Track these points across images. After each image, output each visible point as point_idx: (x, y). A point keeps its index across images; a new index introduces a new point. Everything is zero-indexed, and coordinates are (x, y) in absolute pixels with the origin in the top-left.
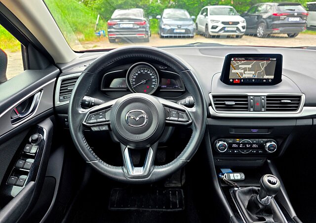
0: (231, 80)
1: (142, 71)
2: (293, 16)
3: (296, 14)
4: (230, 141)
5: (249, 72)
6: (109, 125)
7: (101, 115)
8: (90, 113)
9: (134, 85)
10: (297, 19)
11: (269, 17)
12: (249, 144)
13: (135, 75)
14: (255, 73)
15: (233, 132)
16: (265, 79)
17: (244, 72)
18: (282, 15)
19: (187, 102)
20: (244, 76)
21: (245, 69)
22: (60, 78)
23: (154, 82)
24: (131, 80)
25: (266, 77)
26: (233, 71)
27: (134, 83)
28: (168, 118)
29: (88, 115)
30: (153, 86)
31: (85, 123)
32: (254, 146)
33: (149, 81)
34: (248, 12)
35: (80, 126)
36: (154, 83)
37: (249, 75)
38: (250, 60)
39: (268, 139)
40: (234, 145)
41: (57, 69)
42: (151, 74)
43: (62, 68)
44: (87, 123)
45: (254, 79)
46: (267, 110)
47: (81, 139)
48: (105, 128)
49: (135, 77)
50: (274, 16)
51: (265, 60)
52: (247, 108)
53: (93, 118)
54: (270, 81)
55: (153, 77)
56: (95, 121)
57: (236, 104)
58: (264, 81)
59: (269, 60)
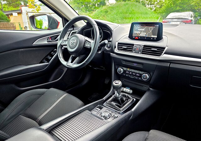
0: (134, 37)
4: (125, 69)
5: (143, 33)
8: (64, 41)
12: (135, 73)
14: (147, 34)
15: (124, 63)
16: (152, 38)
17: (141, 33)
20: (141, 35)
21: (141, 31)
22: (72, 32)
25: (152, 36)
26: (135, 32)
28: (85, 45)
32: (137, 75)
37: (143, 35)
38: (144, 26)
39: (145, 73)
40: (127, 72)
43: (74, 28)
44: (62, 44)
45: (146, 37)
46: (142, 53)
51: (152, 26)
52: (132, 51)
54: (155, 39)
57: (127, 48)
58: (152, 39)
59: (154, 26)
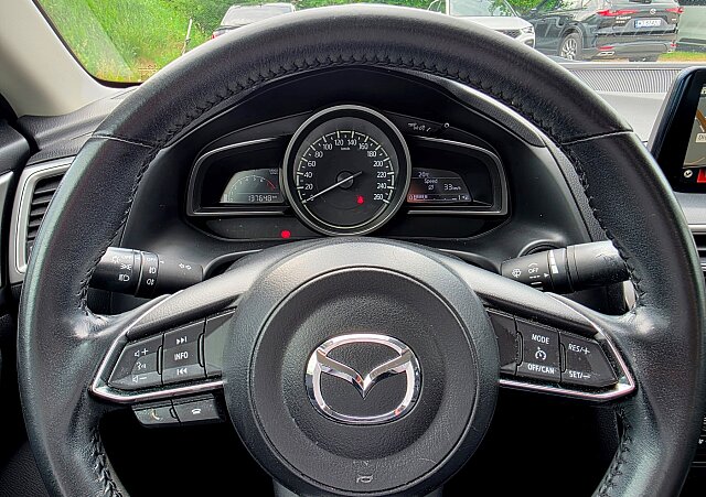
0: (688, 174)
1: (340, 142)
2: (647, 16)
3: (653, 11)
6: (218, 394)
7: (181, 349)
8: (130, 338)
9: (308, 194)
10: (657, 23)
11: (589, 21)
13: (312, 158)
18: (619, 13)
19: (555, 271)
22: (31, 173)
23: (382, 180)
24: (298, 174)
27: (310, 186)
28: (511, 367)
29: (121, 347)
30: (378, 197)
31: (103, 391)
33: (365, 177)
34: (538, 8)
35: (79, 406)
36: (382, 186)
41: (17, 138)
42: (371, 154)
43: (38, 136)
44: (112, 389)
47: (84, 468)
48: (198, 411)
49: (313, 164)
50: (602, 17)
53: (140, 365)
55: (378, 164)
56: (154, 378)
